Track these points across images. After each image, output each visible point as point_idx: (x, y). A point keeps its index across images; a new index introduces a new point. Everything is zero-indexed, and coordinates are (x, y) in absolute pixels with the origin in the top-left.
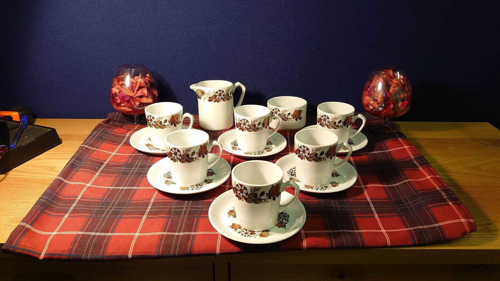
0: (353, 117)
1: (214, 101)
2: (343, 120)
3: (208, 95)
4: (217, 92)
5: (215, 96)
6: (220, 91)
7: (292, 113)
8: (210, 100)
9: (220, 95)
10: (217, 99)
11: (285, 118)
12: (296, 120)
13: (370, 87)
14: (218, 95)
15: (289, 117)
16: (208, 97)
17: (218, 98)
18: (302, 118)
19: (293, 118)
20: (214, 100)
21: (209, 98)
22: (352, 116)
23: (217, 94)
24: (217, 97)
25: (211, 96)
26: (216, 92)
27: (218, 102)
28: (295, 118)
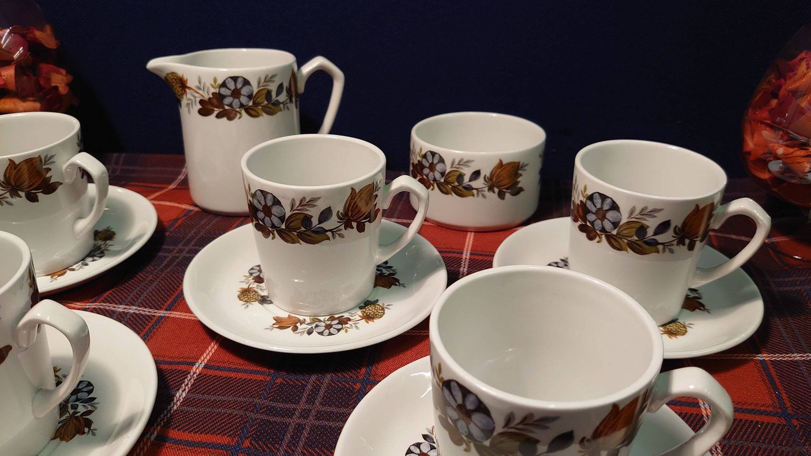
0: (719, 209)
1: (216, 113)
2: (677, 222)
3: (196, 95)
4: (224, 85)
5: (218, 98)
6: (235, 79)
7: (486, 171)
8: (205, 111)
9: (236, 94)
10: (227, 108)
11: (460, 188)
12: (501, 195)
13: (782, 92)
14: (228, 92)
15: (474, 184)
16: (198, 100)
17: (230, 105)
18: (521, 190)
19: (491, 189)
20: (217, 111)
21: (201, 102)
22: (712, 207)
23: (224, 91)
24: (227, 101)
25: (207, 97)
26: (220, 82)
27: (230, 119)
28: (496, 190)
